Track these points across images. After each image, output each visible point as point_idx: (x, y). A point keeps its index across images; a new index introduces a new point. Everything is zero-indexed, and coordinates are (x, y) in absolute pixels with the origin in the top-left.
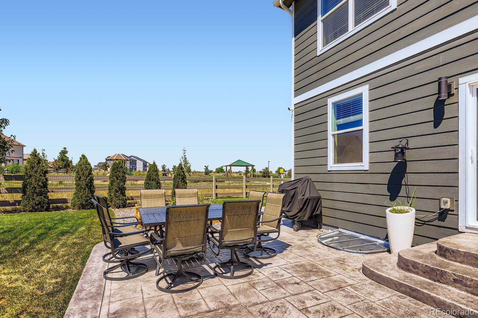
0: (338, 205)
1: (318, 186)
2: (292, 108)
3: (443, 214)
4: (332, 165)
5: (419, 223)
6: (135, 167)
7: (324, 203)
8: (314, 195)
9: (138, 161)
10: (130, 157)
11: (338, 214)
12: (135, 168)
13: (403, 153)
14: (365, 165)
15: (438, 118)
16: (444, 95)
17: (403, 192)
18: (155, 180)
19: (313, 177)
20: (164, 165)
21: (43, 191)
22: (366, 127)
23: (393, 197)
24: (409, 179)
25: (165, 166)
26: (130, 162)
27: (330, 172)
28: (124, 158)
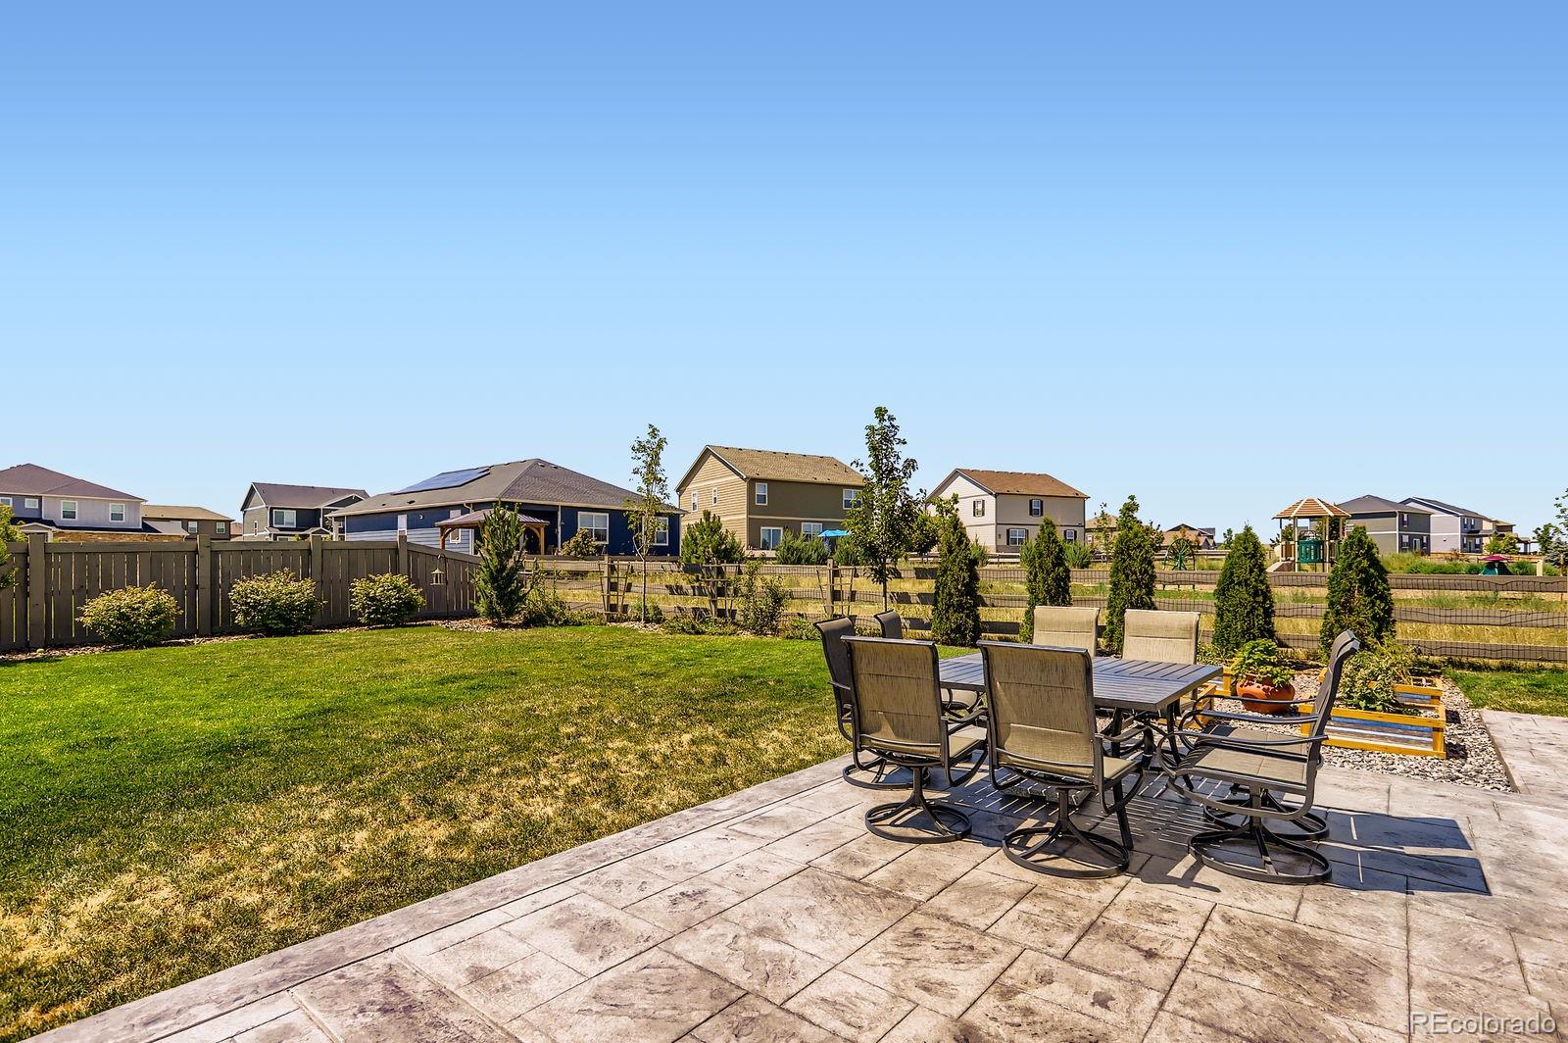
6: (1422, 540)
9: (1436, 517)
10: (1405, 502)
12: (1423, 545)
18: (1247, 585)
21: (966, 603)
26: (1402, 523)
28: (1328, 510)
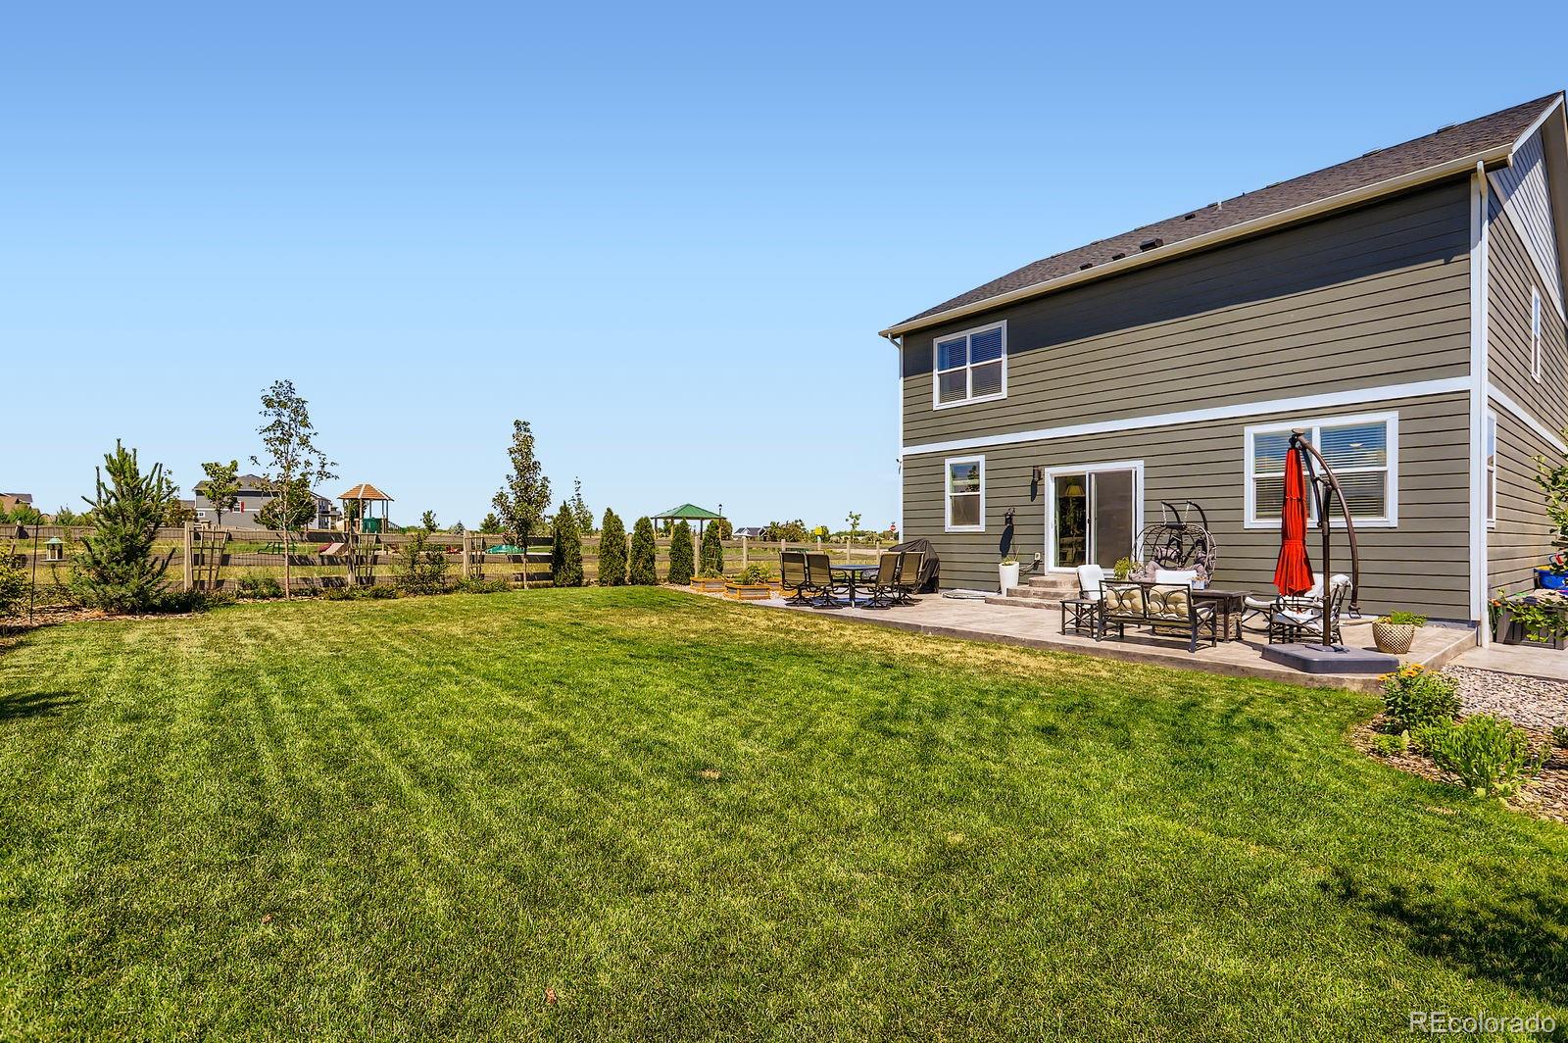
0: (958, 567)
1: (936, 548)
2: (901, 459)
3: (1037, 564)
4: (949, 526)
5: (1022, 573)
7: (942, 566)
8: (933, 556)
11: (956, 575)
13: (1011, 518)
14: (981, 528)
15: (1033, 496)
16: (1036, 479)
17: (1011, 551)
19: (931, 540)
20: (430, 513)
22: (982, 492)
23: (1004, 555)
24: (1016, 539)
25: (432, 515)
27: (948, 534)
